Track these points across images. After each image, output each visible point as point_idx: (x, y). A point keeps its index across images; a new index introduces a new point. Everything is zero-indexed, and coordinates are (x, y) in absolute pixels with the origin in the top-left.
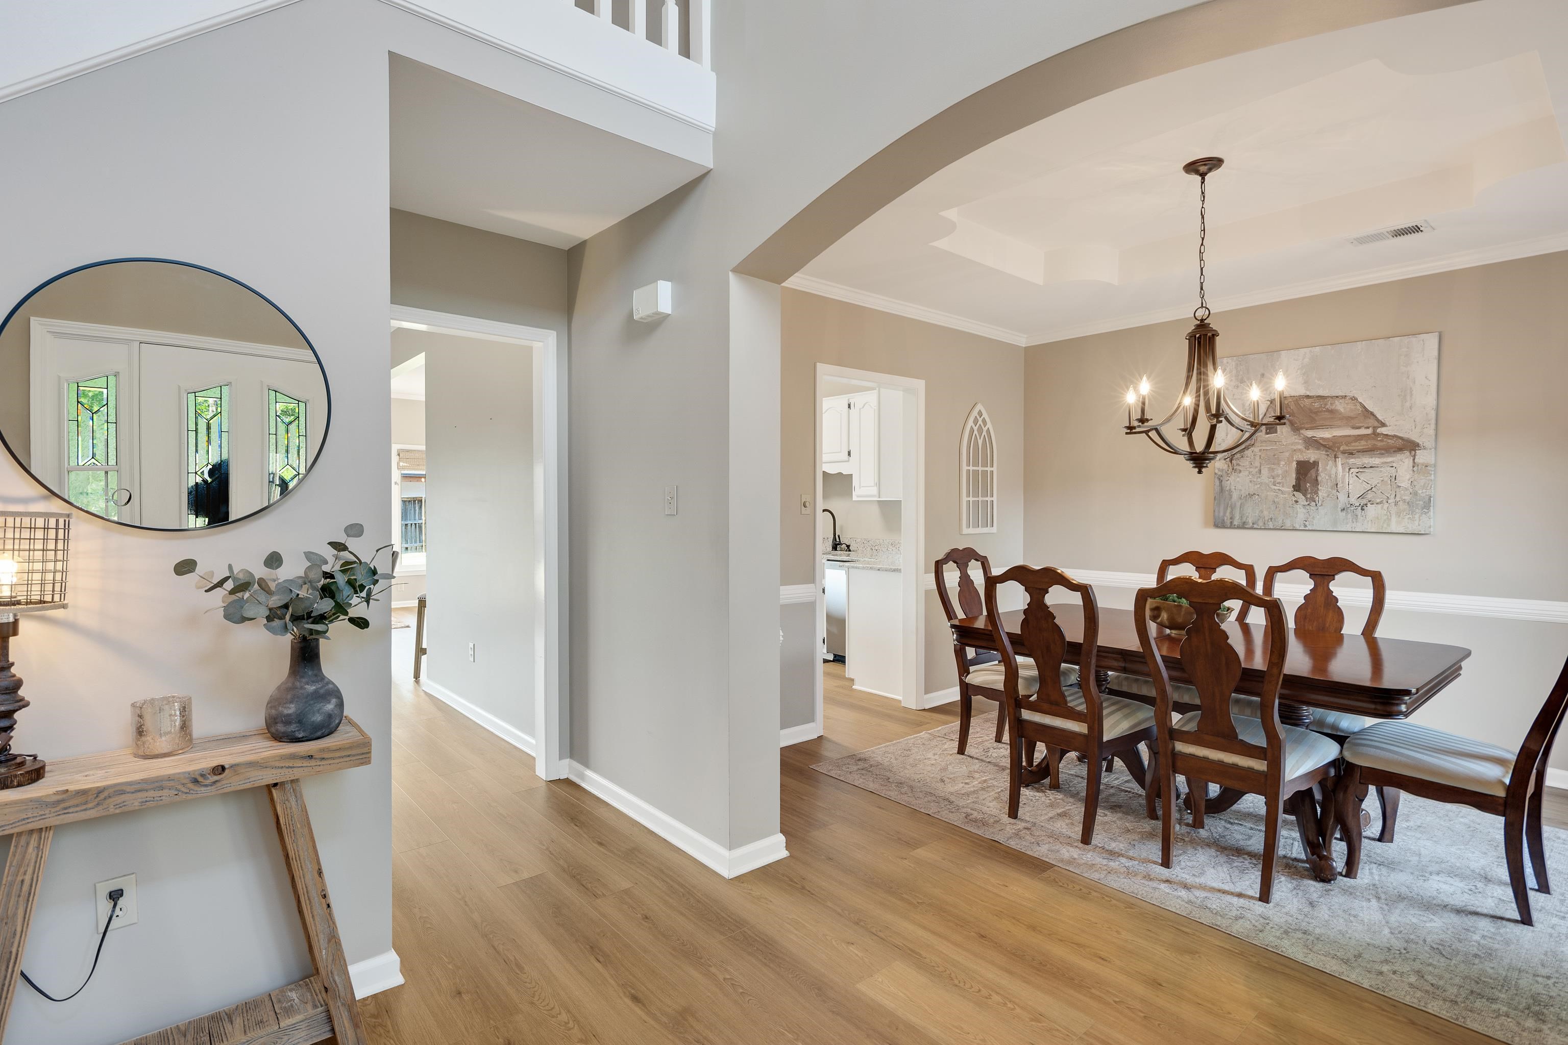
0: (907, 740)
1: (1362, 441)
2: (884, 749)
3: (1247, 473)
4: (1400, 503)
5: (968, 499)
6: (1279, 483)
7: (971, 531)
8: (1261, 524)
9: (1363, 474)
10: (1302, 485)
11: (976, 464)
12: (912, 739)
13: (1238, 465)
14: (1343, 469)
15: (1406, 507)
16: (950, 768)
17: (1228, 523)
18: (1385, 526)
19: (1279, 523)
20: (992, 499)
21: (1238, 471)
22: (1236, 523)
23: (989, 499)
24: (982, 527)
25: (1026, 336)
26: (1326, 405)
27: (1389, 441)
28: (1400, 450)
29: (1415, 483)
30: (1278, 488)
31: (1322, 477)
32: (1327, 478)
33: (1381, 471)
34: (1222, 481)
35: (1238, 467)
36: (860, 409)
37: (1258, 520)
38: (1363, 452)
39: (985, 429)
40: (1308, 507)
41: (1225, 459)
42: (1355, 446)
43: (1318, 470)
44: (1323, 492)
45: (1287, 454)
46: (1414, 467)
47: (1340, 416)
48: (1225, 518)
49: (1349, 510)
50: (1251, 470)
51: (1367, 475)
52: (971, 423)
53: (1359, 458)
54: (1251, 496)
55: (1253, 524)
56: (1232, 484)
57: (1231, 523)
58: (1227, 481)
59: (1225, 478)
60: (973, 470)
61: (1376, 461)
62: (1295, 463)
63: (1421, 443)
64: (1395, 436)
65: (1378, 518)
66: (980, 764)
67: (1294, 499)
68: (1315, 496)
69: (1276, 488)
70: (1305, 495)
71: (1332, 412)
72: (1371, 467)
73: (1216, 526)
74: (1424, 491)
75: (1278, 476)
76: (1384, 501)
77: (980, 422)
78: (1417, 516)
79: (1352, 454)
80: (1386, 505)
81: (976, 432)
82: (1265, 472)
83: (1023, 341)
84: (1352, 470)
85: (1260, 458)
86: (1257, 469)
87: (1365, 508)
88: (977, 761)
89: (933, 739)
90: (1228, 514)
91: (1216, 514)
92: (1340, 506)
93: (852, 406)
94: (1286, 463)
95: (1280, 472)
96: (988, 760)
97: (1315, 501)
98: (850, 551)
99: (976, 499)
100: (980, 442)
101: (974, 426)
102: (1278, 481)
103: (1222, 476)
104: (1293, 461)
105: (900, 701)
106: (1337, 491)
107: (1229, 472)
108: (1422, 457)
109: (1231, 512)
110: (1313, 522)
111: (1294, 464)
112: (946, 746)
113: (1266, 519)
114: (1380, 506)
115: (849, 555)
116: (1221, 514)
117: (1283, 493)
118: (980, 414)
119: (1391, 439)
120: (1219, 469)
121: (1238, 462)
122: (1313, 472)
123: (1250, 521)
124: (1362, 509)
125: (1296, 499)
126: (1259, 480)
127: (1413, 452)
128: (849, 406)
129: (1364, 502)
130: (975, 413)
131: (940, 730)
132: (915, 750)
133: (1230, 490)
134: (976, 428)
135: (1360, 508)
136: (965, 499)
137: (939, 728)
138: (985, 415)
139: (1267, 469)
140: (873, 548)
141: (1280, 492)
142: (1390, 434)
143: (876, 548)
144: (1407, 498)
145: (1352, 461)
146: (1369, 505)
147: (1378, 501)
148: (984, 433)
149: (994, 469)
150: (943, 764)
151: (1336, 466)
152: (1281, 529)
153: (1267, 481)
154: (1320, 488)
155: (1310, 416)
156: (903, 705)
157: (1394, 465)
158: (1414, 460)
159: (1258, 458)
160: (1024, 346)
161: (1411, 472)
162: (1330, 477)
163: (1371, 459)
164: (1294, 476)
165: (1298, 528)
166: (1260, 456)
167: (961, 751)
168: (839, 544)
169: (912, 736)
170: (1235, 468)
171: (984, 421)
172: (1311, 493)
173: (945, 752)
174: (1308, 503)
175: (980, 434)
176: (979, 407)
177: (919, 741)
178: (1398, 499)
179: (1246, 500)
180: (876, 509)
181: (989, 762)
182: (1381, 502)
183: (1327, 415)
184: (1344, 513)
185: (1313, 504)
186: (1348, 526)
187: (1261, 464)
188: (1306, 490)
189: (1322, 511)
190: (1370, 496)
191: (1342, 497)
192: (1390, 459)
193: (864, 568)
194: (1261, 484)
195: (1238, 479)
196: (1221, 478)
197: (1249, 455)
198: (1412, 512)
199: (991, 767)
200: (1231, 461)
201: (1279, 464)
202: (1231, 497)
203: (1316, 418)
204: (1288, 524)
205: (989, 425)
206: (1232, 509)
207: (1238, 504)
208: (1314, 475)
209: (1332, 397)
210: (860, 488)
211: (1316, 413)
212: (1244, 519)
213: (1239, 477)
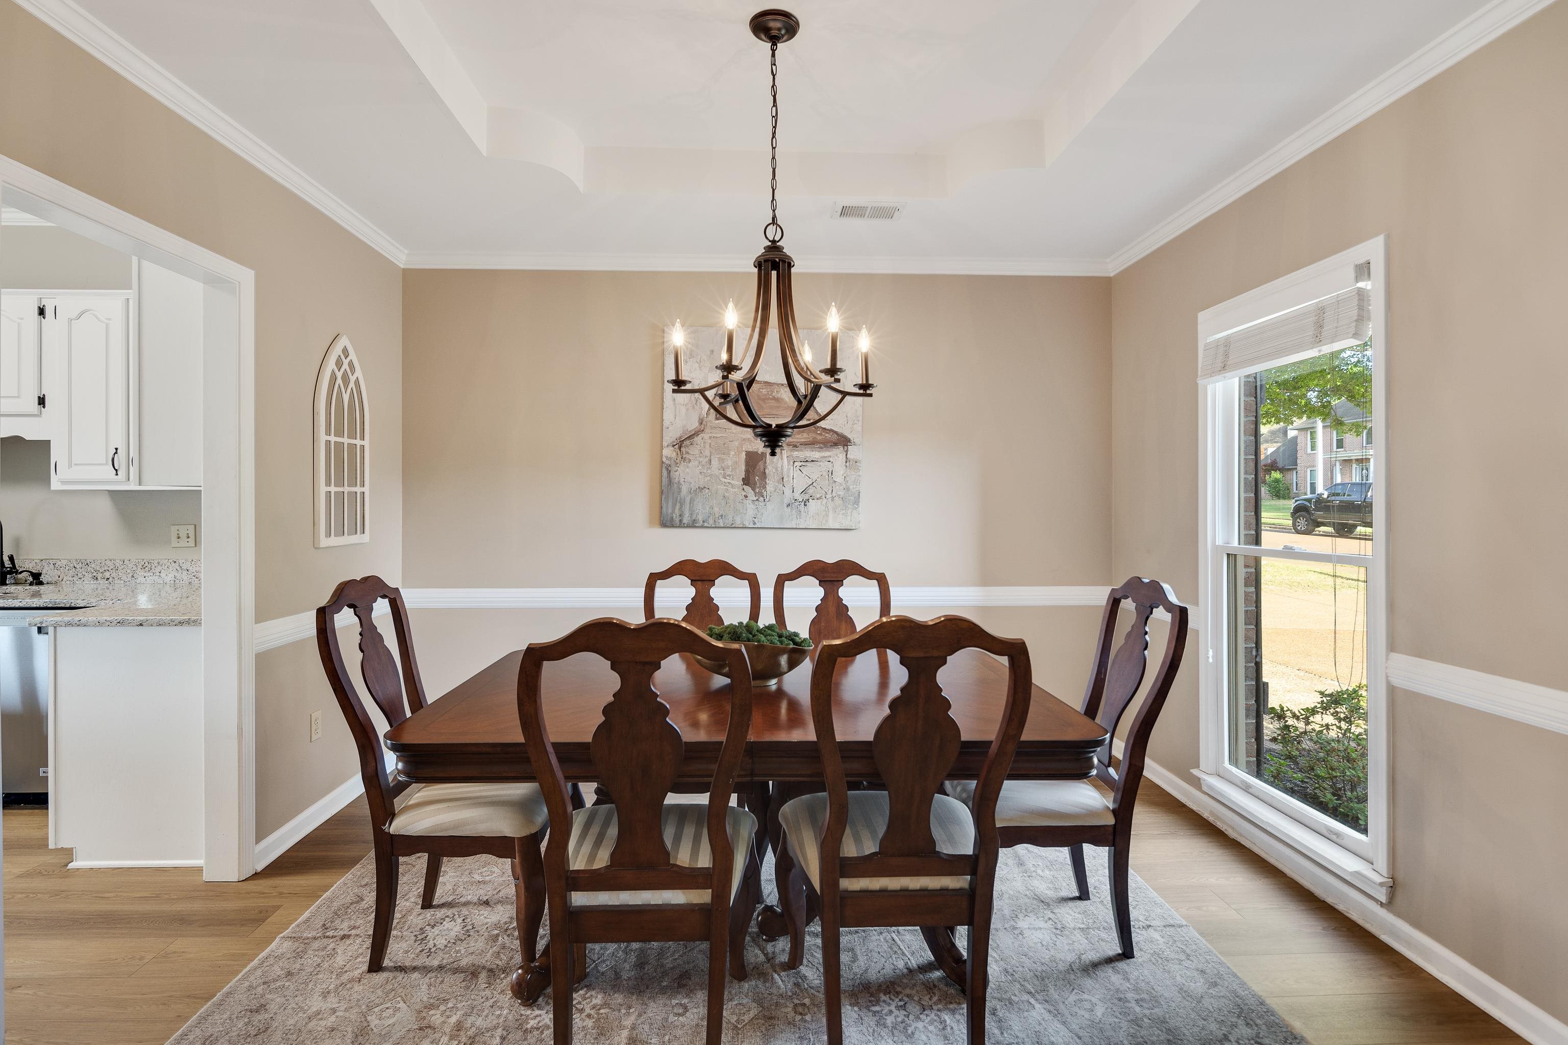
0: (244, 978)
1: (804, 434)
2: (198, 1031)
3: (697, 463)
4: (836, 498)
5: (328, 489)
6: (729, 476)
7: (334, 541)
8: (711, 521)
9: (805, 468)
10: (751, 478)
11: (339, 433)
12: (255, 969)
13: (687, 453)
14: (789, 462)
15: (841, 502)
16: (374, 1020)
17: (677, 520)
18: (824, 522)
19: (729, 522)
20: (362, 489)
21: (687, 461)
22: (685, 521)
23: (358, 489)
24: (348, 535)
25: (406, 252)
26: (773, 392)
27: (827, 435)
28: (835, 444)
29: (848, 478)
30: (728, 481)
31: (770, 470)
32: (774, 471)
33: (820, 466)
34: (670, 471)
35: (687, 456)
36: (70, 320)
37: (709, 517)
38: (806, 445)
39: (353, 379)
40: (756, 503)
41: (674, 446)
42: (798, 438)
43: (765, 462)
44: (770, 487)
45: (737, 443)
46: (846, 462)
47: (786, 405)
48: (674, 515)
49: (793, 506)
50: (701, 459)
51: (810, 469)
52: (331, 365)
53: (802, 451)
54: (701, 489)
55: (704, 522)
56: (681, 475)
57: (681, 521)
58: (676, 471)
59: (673, 468)
60: (335, 442)
61: (816, 455)
62: (744, 453)
63: (852, 439)
64: (831, 430)
65: (818, 514)
66: (427, 980)
67: (744, 494)
68: (763, 490)
69: (725, 480)
70: (754, 490)
71: (777, 400)
72: (812, 461)
73: (664, 525)
74: (855, 486)
75: (728, 467)
76: (823, 497)
77: (345, 366)
78: (849, 512)
79: (795, 446)
80: (825, 500)
81: (339, 381)
82: (715, 462)
83: (402, 258)
84: (796, 464)
85: (710, 447)
86: (707, 459)
87: (807, 503)
88: (416, 975)
89: (305, 951)
90: (677, 511)
91: (664, 510)
92: (786, 501)
93: (49, 312)
94: (735, 453)
95: (730, 463)
96: (436, 963)
97: (763, 496)
98: (41, 583)
99: (340, 489)
100: (346, 398)
101: (336, 370)
102: (729, 473)
103: (670, 466)
104: (743, 451)
105: (199, 870)
106: (783, 486)
107: (678, 461)
108: (853, 452)
109: (680, 508)
110: (761, 519)
111: (743, 455)
112: (340, 960)
113: (717, 516)
114: (819, 501)
115: (37, 595)
116: (670, 511)
117: (733, 486)
118: (345, 352)
119: (828, 433)
120: (667, 457)
121: (688, 450)
122: (761, 464)
123: (700, 518)
124: (805, 505)
125: (745, 493)
126: (709, 471)
127: (846, 447)
128: (42, 312)
129: (806, 497)
130: (337, 350)
131: (308, 920)
132: (275, 1001)
133: (679, 482)
134: (339, 375)
135: (803, 503)
136: (323, 489)
137: (307, 914)
138: (353, 356)
139: (717, 459)
140: (99, 576)
141: (730, 486)
142: (827, 428)
143: (107, 575)
144: (842, 493)
145: (796, 453)
146: (810, 500)
147: (818, 496)
148: (352, 385)
149: (366, 443)
150: (353, 1015)
151: (782, 459)
152: (732, 527)
153: (717, 472)
154: (768, 482)
155: (758, 403)
156: (207, 877)
157: (831, 459)
158: (846, 455)
159: (707, 446)
160: (402, 266)
161: (845, 467)
162: (777, 470)
163: (812, 453)
164: (743, 468)
165: (747, 526)
166: (710, 444)
167: (375, 965)
168: (10, 573)
169: (256, 961)
170: (684, 456)
171: (351, 364)
172: (759, 487)
173: (345, 978)
174: (757, 498)
175: (346, 386)
176: (344, 342)
177: (276, 968)
178: (834, 494)
179: (696, 495)
180: (105, 506)
181: (441, 967)
182: (820, 498)
183: (773, 403)
184: (789, 509)
185: (761, 499)
186: (793, 522)
187: (711, 453)
188: (755, 484)
189: (770, 506)
190: (811, 491)
191: (788, 492)
192: (827, 454)
193: (100, 624)
194: (711, 476)
195: (687, 470)
196: (669, 468)
197: (699, 442)
198: (846, 507)
199: (449, 979)
200: (680, 448)
201: (729, 454)
202: (680, 490)
203: (764, 406)
204: (738, 522)
205: (359, 373)
206: (682, 504)
207: (688, 500)
208: (762, 468)
209: (778, 385)
210: (70, 466)
211: (764, 400)
212: (694, 517)
213: (688, 467)
